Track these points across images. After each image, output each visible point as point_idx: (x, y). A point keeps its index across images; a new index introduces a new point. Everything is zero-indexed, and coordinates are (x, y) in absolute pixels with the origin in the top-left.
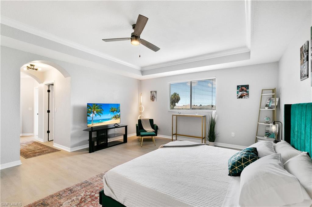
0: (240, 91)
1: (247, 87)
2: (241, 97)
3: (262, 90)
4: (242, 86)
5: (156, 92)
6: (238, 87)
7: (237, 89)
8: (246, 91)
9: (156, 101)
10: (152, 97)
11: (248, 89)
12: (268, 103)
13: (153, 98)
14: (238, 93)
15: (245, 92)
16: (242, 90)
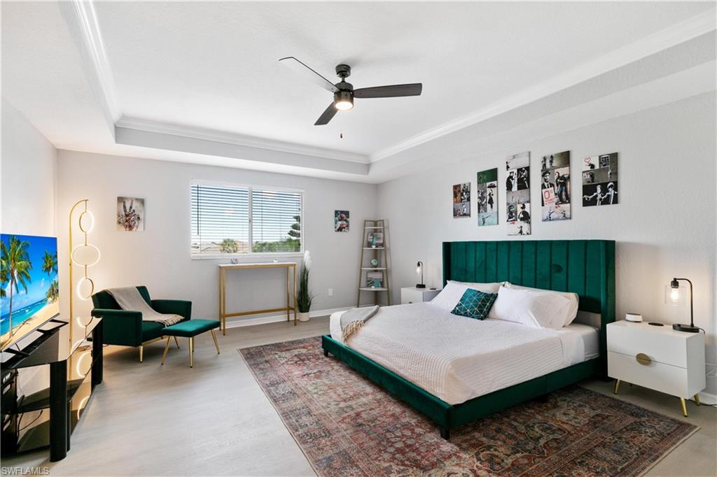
0: (340, 220)
1: (347, 213)
2: (340, 229)
3: (365, 221)
4: (342, 212)
5: (142, 202)
6: (336, 212)
7: (336, 216)
8: (346, 220)
9: (144, 229)
10: (127, 216)
11: (348, 217)
12: (371, 240)
13: (128, 220)
14: (336, 223)
15: (345, 222)
16: (341, 219)
